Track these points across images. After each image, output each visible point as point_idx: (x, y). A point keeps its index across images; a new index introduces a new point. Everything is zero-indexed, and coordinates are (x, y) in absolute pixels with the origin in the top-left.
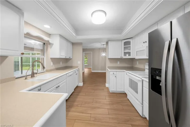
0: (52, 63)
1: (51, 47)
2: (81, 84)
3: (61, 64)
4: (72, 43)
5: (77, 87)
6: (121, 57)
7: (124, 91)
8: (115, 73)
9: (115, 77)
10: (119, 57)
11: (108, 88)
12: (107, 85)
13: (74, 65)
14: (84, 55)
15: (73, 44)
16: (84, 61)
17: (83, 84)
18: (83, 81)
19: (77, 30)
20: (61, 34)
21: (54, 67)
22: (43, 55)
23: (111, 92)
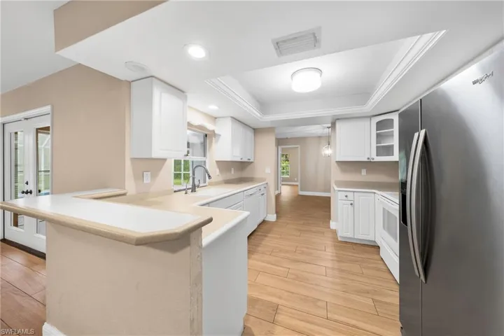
0: (218, 170)
1: (217, 142)
2: (272, 217)
3: (233, 172)
4: (254, 129)
5: (264, 222)
6: (368, 159)
7: (375, 242)
8: (350, 195)
9: (351, 204)
10: (365, 159)
11: (335, 232)
12: (333, 225)
13: (258, 175)
14: (280, 153)
15: (256, 131)
16: (280, 169)
17: (277, 217)
18: (277, 212)
19: (263, 104)
20: (234, 117)
21: (220, 179)
22: (205, 156)
23: (339, 239)
